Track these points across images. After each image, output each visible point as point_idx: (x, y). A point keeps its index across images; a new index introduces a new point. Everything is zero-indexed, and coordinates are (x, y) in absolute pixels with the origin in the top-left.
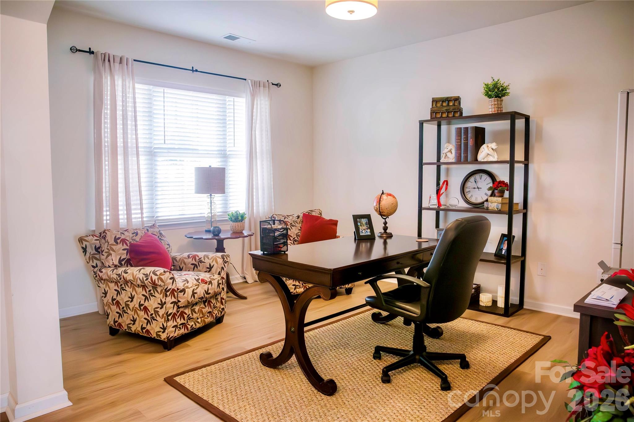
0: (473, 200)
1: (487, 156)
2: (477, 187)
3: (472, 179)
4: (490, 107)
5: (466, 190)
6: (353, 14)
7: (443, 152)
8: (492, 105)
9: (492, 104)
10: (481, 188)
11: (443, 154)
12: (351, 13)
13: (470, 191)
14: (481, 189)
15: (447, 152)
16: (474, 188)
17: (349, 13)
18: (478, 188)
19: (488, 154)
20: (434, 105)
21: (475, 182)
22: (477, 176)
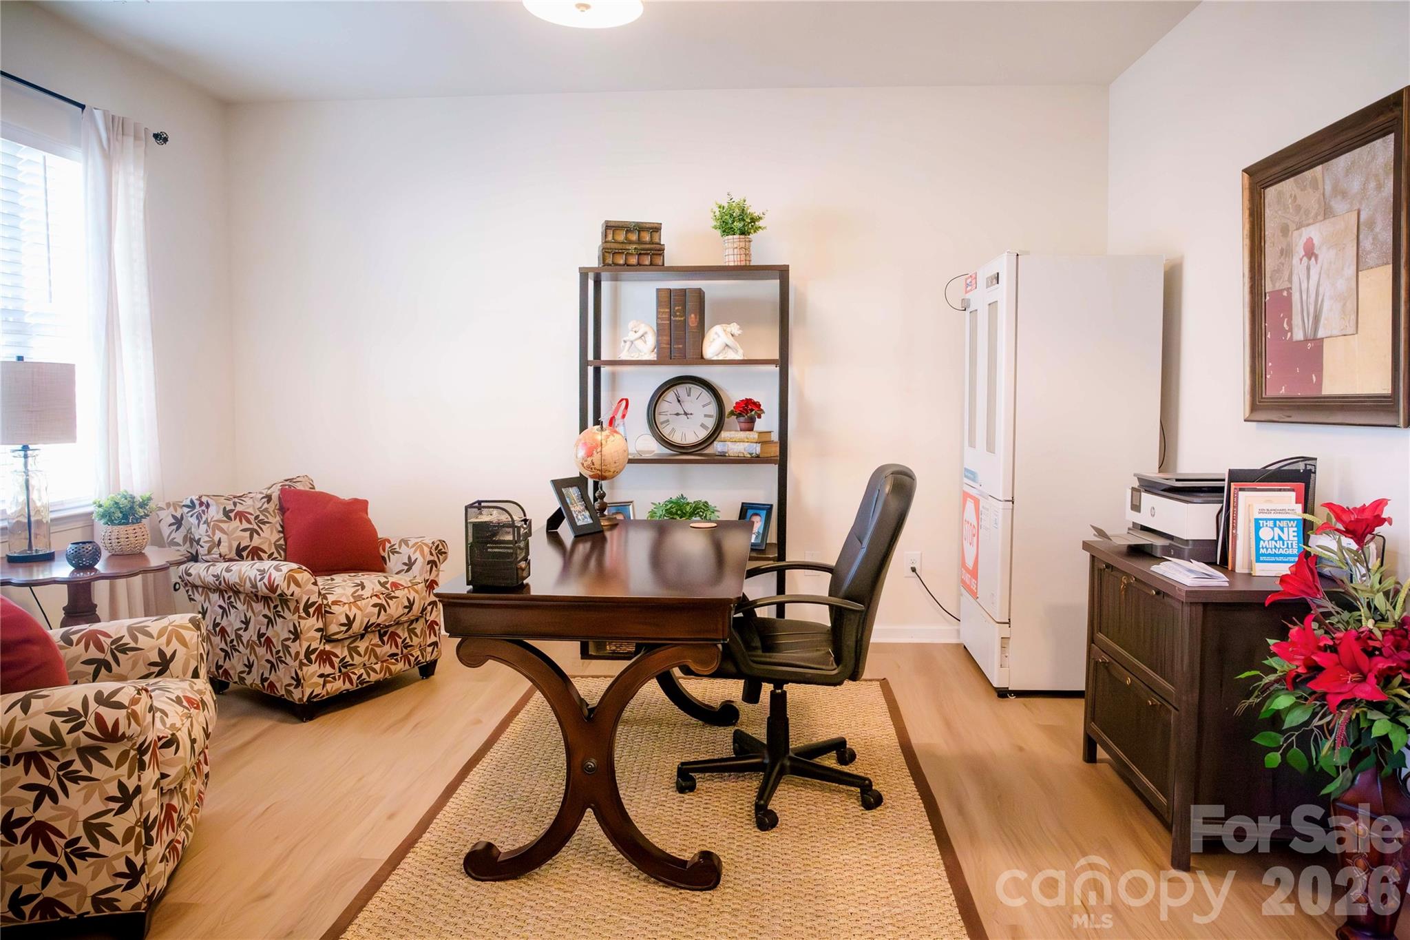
0: (677, 438)
1: (724, 349)
2: (683, 413)
3: (670, 396)
4: (731, 251)
5: (660, 419)
6: (586, 11)
7: (625, 339)
8: (734, 249)
9: (735, 246)
10: (691, 414)
11: (625, 342)
12: (582, 8)
13: (668, 421)
14: (691, 416)
15: (636, 339)
16: (677, 414)
17: (578, 11)
18: (686, 414)
19: (727, 345)
20: (610, 238)
21: (679, 401)
22: (681, 390)
